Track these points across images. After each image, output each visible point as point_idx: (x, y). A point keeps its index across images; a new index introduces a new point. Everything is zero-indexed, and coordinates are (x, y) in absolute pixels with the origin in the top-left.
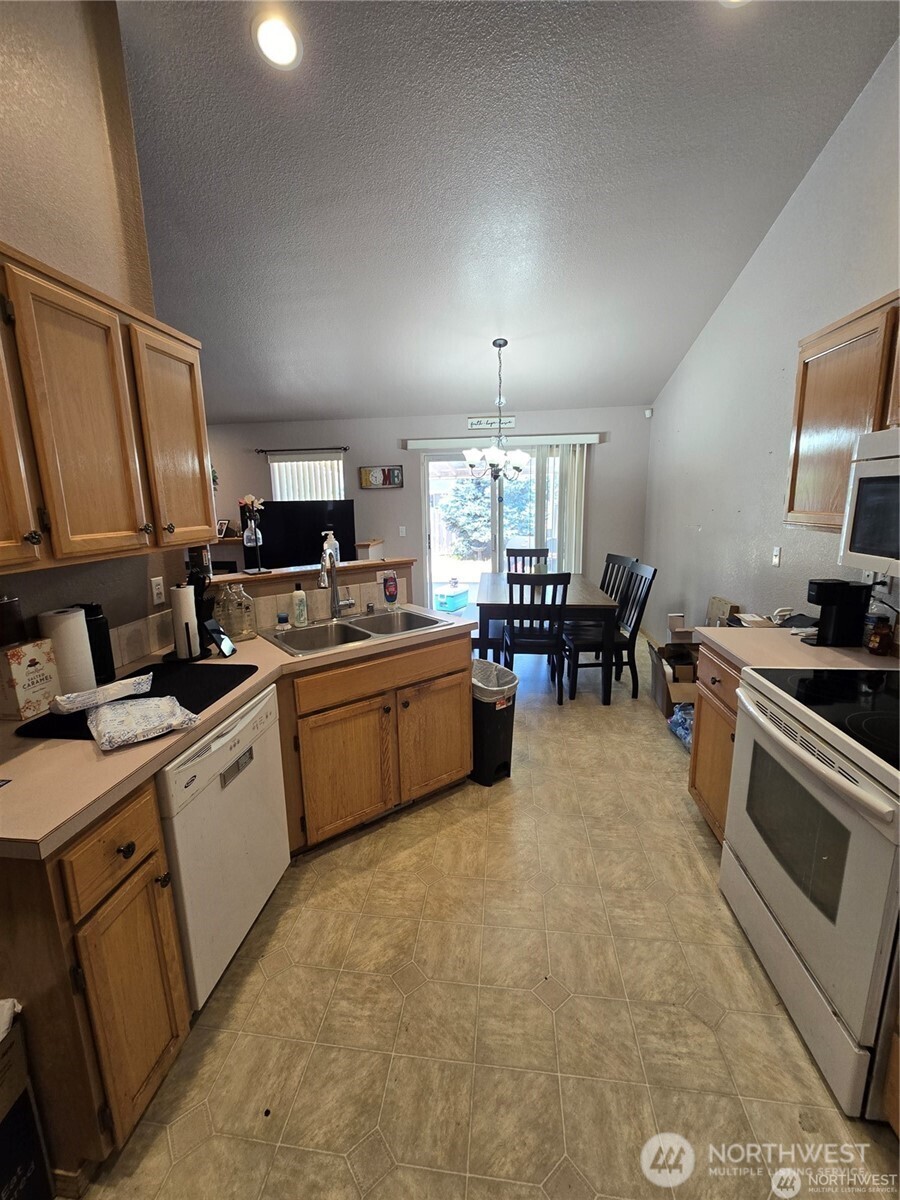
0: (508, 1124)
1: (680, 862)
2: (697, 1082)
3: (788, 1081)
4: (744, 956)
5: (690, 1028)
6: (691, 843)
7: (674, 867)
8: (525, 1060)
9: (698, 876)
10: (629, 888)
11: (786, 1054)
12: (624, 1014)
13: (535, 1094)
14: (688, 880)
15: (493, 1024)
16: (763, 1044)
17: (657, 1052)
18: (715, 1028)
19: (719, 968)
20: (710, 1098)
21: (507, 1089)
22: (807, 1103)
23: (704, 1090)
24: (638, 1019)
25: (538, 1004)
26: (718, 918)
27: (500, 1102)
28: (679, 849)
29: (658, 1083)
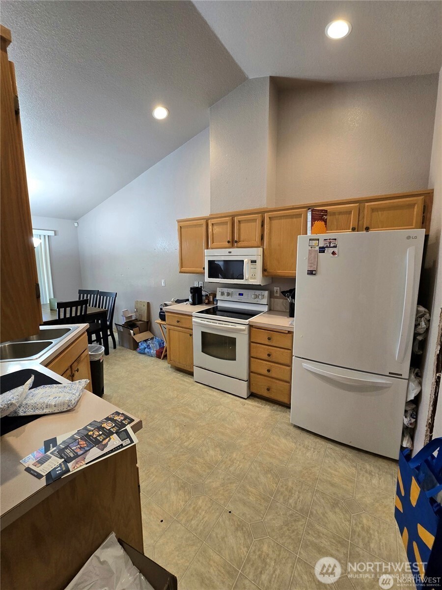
0: (212, 452)
1: (181, 382)
2: (227, 414)
3: (236, 402)
4: (211, 390)
5: (218, 408)
6: (178, 377)
7: (181, 384)
8: (200, 442)
9: (188, 382)
10: (178, 395)
11: (232, 399)
12: (206, 416)
13: (210, 443)
14: (187, 385)
15: (186, 444)
16: (228, 400)
17: (218, 416)
18: (221, 404)
19: (210, 395)
20: (231, 414)
21: (204, 449)
22: (241, 402)
23: (229, 414)
24: (209, 415)
25: (190, 431)
26: (200, 387)
27: (206, 452)
28: (178, 380)
29: (223, 420)
